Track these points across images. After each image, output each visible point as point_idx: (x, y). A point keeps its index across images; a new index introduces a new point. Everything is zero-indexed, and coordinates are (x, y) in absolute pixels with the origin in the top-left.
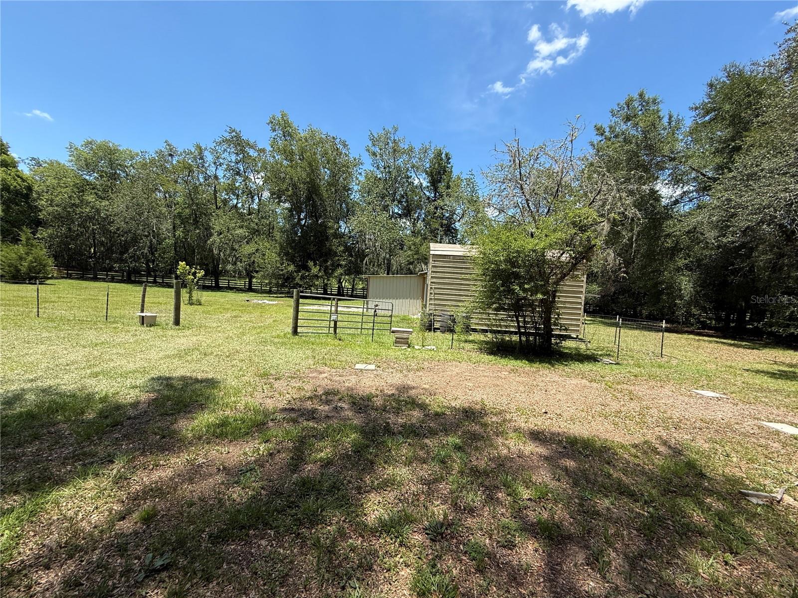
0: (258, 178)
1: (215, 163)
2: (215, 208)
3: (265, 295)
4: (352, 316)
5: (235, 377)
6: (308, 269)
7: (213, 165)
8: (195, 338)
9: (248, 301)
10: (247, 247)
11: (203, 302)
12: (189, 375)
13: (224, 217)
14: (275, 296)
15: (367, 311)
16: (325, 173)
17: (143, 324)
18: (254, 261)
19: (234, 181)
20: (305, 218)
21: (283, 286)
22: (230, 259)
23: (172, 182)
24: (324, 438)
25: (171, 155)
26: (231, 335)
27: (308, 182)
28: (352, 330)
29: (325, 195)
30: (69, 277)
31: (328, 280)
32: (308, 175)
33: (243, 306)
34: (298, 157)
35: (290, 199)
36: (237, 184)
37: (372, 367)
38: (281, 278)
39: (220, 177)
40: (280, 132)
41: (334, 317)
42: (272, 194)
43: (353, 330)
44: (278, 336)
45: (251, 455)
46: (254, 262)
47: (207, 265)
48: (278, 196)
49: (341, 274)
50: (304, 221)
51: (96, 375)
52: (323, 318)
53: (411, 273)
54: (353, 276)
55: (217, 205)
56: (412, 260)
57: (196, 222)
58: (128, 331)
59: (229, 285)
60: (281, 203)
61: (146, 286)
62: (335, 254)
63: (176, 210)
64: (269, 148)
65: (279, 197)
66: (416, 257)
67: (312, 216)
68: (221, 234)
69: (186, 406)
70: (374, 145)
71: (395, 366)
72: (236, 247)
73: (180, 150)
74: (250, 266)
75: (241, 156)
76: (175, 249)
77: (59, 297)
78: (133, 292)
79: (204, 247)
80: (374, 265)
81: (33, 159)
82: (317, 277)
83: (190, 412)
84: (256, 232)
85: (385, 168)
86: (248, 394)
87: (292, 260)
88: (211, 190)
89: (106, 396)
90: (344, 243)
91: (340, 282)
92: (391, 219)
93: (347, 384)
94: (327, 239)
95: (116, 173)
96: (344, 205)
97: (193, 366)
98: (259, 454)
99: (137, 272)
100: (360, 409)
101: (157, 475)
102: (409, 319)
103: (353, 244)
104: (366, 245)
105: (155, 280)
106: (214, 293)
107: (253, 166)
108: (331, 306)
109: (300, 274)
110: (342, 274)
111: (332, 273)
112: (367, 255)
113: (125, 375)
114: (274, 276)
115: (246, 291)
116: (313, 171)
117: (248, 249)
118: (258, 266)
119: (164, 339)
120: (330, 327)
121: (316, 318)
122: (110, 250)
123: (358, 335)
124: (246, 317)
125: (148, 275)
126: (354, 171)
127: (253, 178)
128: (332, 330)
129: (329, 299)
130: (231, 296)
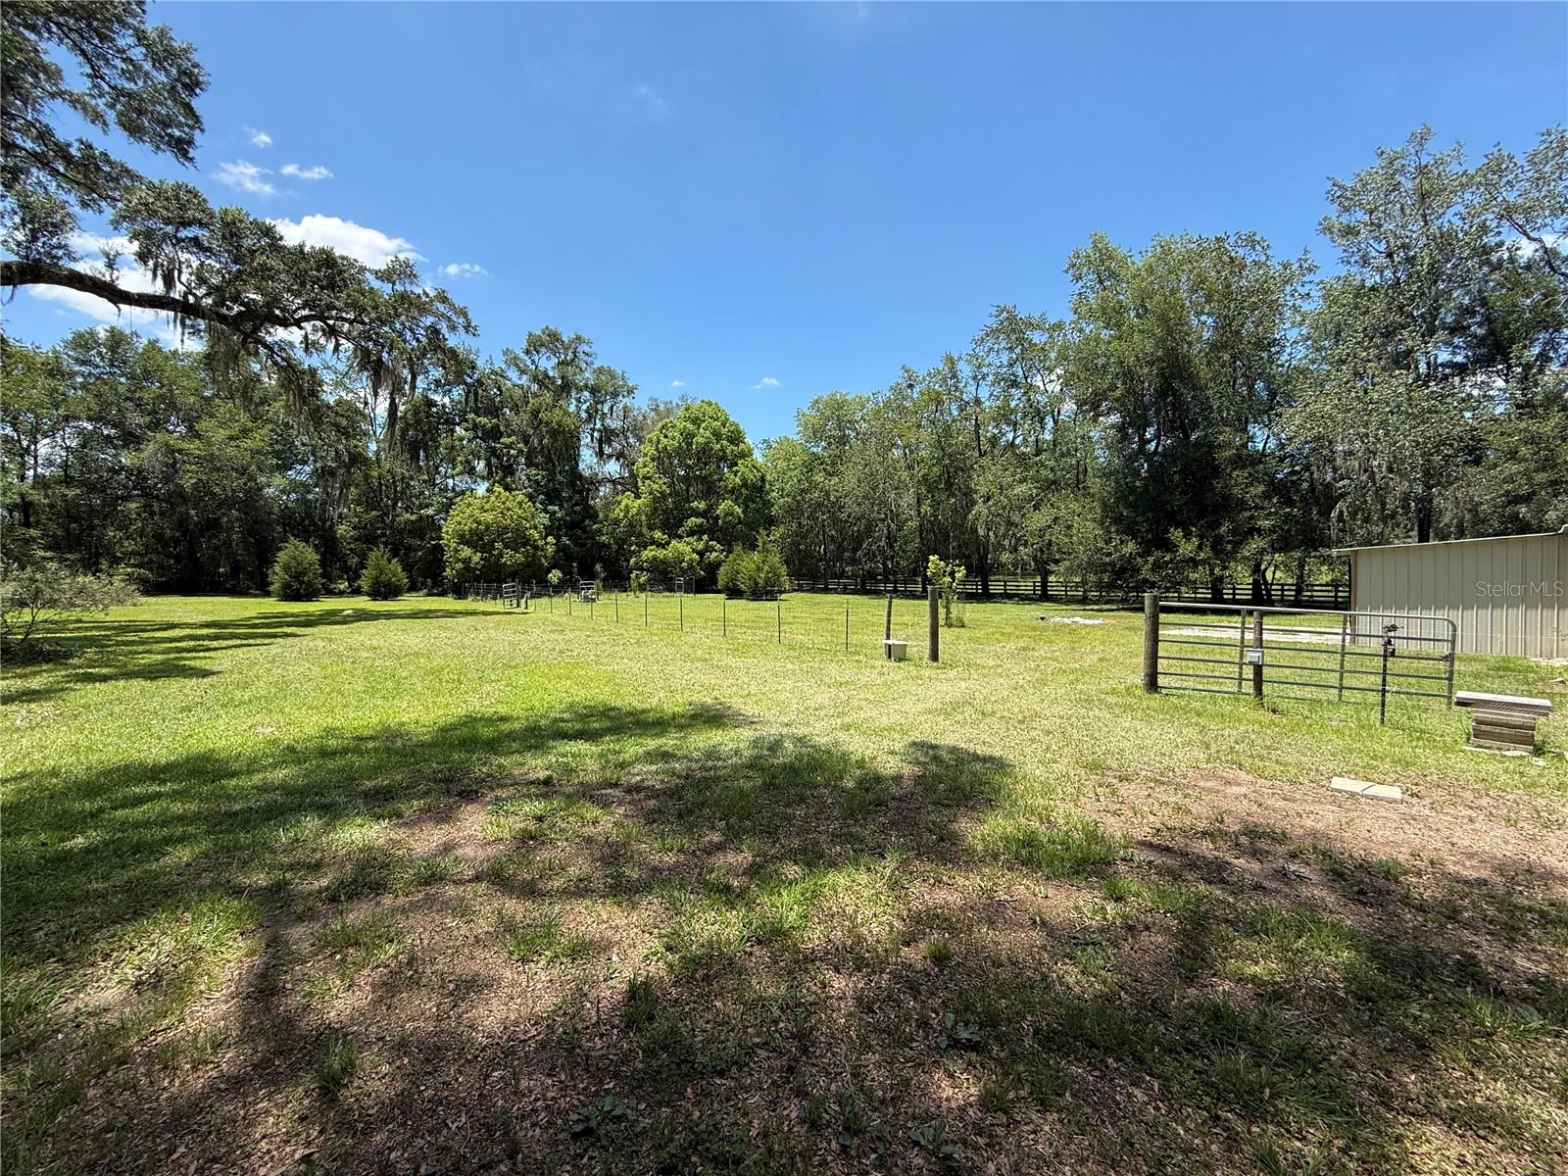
0: (1051, 381)
1: (975, 378)
2: (977, 455)
3: (1074, 607)
4: (1306, 654)
5: (1039, 761)
6: (1170, 547)
7: (972, 382)
8: (963, 685)
9: (1042, 619)
10: (1036, 516)
11: (966, 622)
12: (963, 745)
13: (993, 468)
14: (1096, 607)
15: (1353, 641)
16: (1203, 327)
17: (890, 657)
18: (1050, 541)
19: (1008, 398)
20: (1157, 436)
21: (1111, 586)
22: (1006, 543)
23: (914, 429)
24: (1256, 933)
25: (911, 386)
26: (1021, 682)
27: (1160, 359)
28: (1308, 689)
29: (1204, 373)
30: (800, 589)
31: (1225, 568)
32: (1161, 342)
33: (1034, 629)
34: (1132, 314)
35: (1120, 405)
36: (1013, 404)
37: (1395, 793)
38: (1107, 571)
39: (983, 400)
40: (1091, 277)
41: (1252, 656)
42: (1080, 404)
43: (1314, 689)
44: (1114, 692)
45: (1089, 915)
46: (1050, 543)
47: (969, 557)
48: (1092, 405)
49: (1262, 552)
50: (1154, 444)
51: (847, 727)
52: (1218, 657)
53: (1524, 528)
54: (1297, 554)
55: (980, 450)
56: (1525, 490)
57: (949, 484)
58: (873, 667)
59: (1005, 590)
60: (1101, 418)
61: (891, 598)
62: (1242, 505)
63: (919, 472)
64: (1069, 317)
65: (1095, 406)
66: (1541, 477)
67: (1173, 429)
68: (988, 499)
69: (967, 797)
70: (1347, 210)
71: (1484, 802)
72: (1016, 518)
73: (922, 373)
74: (1042, 551)
75: (1018, 351)
76: (921, 535)
77: (794, 617)
78: (869, 609)
79: (962, 525)
80: (1367, 520)
81: (765, 441)
82: (1193, 563)
83: (973, 808)
84: (1052, 485)
85: (1390, 255)
86: (1068, 799)
87: (1130, 531)
88: (970, 425)
89: (863, 760)
90: (1266, 474)
91: (1257, 569)
92: (1426, 384)
93: (1309, 823)
94: (1216, 472)
95: (844, 435)
96: (1259, 385)
97: (968, 732)
98: (1105, 919)
99: (871, 576)
100: (1362, 892)
101: (941, 896)
102: (1529, 669)
103: (1293, 473)
104: (1335, 470)
105: (895, 587)
106: (981, 606)
107: (1041, 361)
108: (1243, 629)
109: (1151, 559)
110: (1264, 550)
111: (1235, 551)
112: (1342, 496)
113: (879, 732)
114: (1091, 566)
115: (1037, 600)
116: (1170, 332)
117: (1038, 520)
118: (1059, 551)
119: (920, 682)
120: (1241, 679)
121: (1199, 657)
122: (841, 548)
123: (1330, 702)
124: (1043, 651)
125: (886, 581)
126: (1286, 297)
127: (1040, 384)
128: (1248, 687)
129: (1237, 612)
130: (1011, 610)
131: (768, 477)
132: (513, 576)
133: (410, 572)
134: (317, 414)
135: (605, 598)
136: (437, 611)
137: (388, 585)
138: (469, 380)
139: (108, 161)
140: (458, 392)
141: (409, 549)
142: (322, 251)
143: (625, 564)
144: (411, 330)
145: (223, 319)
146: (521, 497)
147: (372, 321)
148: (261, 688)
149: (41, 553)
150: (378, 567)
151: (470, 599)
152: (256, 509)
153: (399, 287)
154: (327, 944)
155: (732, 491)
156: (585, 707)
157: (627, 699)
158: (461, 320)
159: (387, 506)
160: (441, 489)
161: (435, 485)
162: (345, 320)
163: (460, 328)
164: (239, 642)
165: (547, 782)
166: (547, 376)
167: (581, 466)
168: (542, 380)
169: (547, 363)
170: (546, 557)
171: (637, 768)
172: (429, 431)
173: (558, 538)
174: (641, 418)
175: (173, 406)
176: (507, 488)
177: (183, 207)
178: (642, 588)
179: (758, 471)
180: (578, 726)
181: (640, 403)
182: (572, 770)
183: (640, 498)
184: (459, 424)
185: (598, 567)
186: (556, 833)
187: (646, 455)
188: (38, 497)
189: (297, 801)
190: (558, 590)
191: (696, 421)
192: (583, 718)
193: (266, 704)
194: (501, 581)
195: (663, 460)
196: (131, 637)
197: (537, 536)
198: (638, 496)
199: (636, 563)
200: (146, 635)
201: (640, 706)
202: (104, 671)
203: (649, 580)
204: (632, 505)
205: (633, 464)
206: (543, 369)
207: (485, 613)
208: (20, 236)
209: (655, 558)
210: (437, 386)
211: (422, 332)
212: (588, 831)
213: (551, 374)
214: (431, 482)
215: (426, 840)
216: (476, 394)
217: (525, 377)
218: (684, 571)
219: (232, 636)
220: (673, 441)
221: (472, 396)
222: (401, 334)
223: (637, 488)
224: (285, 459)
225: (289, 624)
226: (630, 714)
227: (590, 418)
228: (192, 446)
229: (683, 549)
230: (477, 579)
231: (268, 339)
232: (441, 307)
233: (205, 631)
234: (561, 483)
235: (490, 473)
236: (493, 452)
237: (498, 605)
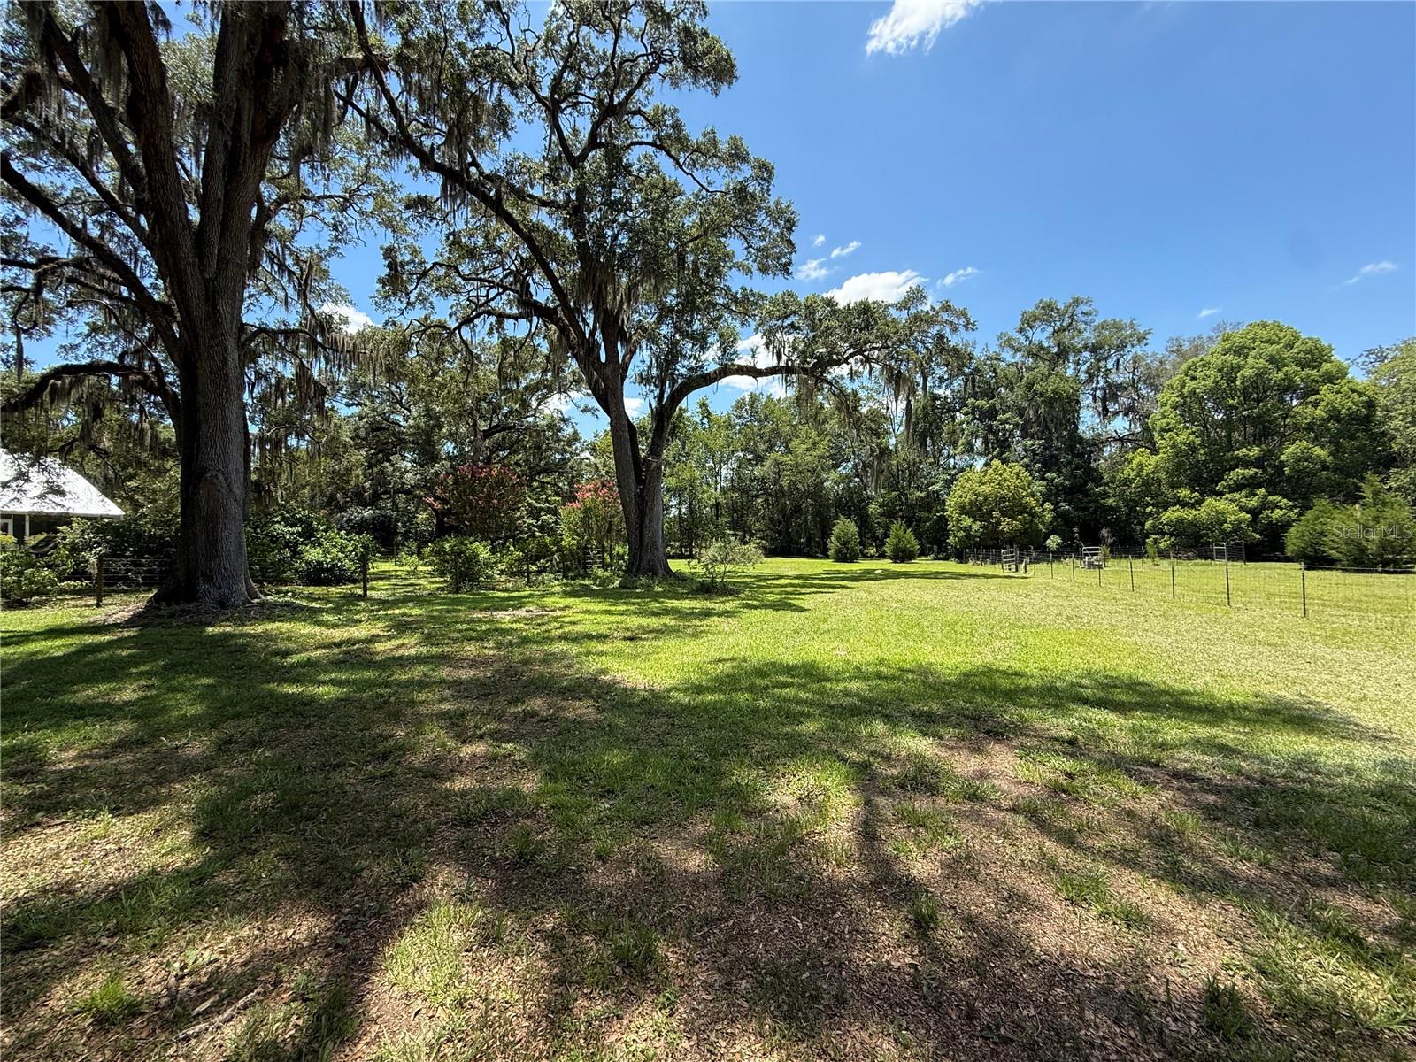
131: (1382, 401)
132: (1010, 542)
133: (920, 540)
134: (857, 422)
135: (1113, 565)
136: (944, 573)
137: (905, 550)
138: (967, 370)
139: (753, 294)
140: (958, 383)
141: (920, 520)
142: (862, 303)
143: (1138, 528)
144: (922, 342)
145: (805, 371)
146: (1018, 468)
147: (894, 343)
148: (833, 623)
149: (728, 532)
150: (897, 536)
151: (971, 563)
152: (821, 497)
153: (912, 311)
154: (903, 818)
155: (1310, 428)
156: (1106, 677)
157: (1159, 676)
158: (963, 321)
159: (903, 487)
160: (944, 469)
161: (939, 466)
162: (875, 349)
163: (962, 329)
164: (816, 590)
165: (1072, 742)
166: (1041, 347)
167: (1081, 428)
168: (1037, 353)
169: (1042, 336)
170: (1043, 523)
171: (1183, 754)
172: (935, 420)
173: (1056, 505)
174: (1156, 364)
175: (779, 435)
176: (1004, 461)
177: (786, 307)
178: (1163, 554)
179: (1360, 394)
180: (1099, 694)
181: (1155, 349)
182: (1098, 736)
183: (1158, 453)
184: (958, 411)
185: (1105, 532)
186: (1089, 793)
187: (1165, 404)
188: (722, 500)
189: (868, 708)
190: (1058, 555)
191: (1241, 351)
192: (1103, 687)
193: (838, 634)
194: (999, 547)
195: (1189, 408)
196: (762, 583)
197: (1034, 503)
198: (1154, 451)
199: (1154, 526)
200: (769, 582)
201: (1179, 687)
202: (755, 602)
203: (1174, 545)
204: (1145, 462)
205: (1147, 417)
206: (1037, 342)
207: (986, 576)
208: (719, 354)
209: (1180, 521)
210: (940, 382)
211: (931, 341)
212: (1129, 804)
213: (1046, 345)
214: (936, 464)
215: (965, 764)
216: (974, 380)
217: (1019, 355)
218: (1226, 535)
219: (812, 586)
220: (1208, 379)
221: (970, 384)
222: (914, 347)
223: (1154, 444)
224: (837, 459)
225: (843, 579)
226: (1166, 693)
227: (1091, 377)
228: (788, 459)
229: (1227, 508)
230: (977, 545)
231: (829, 377)
232: (945, 316)
233: (797, 581)
234: (1058, 449)
235: (987, 449)
236: (990, 429)
237: (996, 569)
